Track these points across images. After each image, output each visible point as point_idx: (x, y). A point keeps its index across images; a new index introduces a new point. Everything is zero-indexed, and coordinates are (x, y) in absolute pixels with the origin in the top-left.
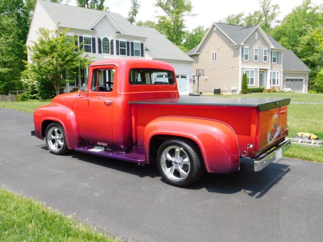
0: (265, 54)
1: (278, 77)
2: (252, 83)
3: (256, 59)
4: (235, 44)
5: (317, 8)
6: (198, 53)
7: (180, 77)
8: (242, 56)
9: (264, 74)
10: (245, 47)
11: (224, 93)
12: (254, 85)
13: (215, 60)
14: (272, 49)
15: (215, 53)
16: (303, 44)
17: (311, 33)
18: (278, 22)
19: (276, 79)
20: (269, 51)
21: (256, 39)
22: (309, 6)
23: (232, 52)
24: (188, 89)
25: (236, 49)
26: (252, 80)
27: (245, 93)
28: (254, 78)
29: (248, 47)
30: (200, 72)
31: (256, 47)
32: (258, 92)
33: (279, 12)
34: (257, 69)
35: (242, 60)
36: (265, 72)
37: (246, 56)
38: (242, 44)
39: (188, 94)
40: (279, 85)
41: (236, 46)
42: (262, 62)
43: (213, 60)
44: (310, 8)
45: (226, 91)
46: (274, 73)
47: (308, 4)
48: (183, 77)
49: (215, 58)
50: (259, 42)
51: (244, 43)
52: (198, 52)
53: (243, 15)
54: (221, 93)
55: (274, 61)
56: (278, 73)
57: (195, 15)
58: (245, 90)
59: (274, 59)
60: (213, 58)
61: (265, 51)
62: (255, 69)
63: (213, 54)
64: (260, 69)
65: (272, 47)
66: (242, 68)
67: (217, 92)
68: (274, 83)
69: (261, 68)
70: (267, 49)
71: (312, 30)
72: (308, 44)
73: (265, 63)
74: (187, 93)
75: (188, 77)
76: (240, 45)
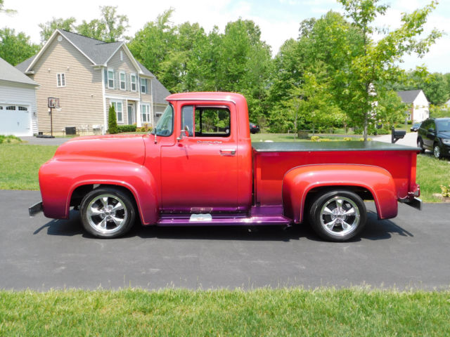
0: (133, 81)
1: (148, 112)
2: (120, 119)
3: (123, 87)
4: (95, 64)
5: (175, 28)
6: (33, 72)
7: (17, 108)
8: (106, 82)
9: (133, 107)
10: (109, 70)
11: (81, 133)
12: (123, 122)
13: (64, 84)
14: (140, 75)
15: (63, 75)
16: (163, 71)
17: (173, 59)
18: (127, 38)
19: (147, 114)
20: (137, 77)
21: (122, 59)
22: (165, 24)
23: (90, 76)
24: (31, 127)
25: (96, 71)
26: (120, 114)
27: (115, 133)
28: (122, 112)
29: (112, 70)
30: (53, 102)
31: (122, 70)
32: (129, 131)
33: (128, 26)
34: (125, 100)
35: (106, 88)
36: (134, 105)
37: (111, 82)
38: (106, 65)
39: (32, 135)
40: (150, 122)
41: (97, 67)
42: (130, 91)
43: (59, 85)
44: (168, 27)
45: (83, 131)
46: (144, 106)
47: (165, 22)
48: (21, 108)
49: (63, 81)
50: (125, 64)
51: (108, 63)
52: (31, 70)
53: (75, 21)
54: (77, 133)
55: (143, 91)
56: (148, 106)
57: (12, 10)
58: (114, 129)
59: (143, 87)
60: (59, 82)
61: (133, 77)
62: (123, 100)
63: (59, 75)
64: (128, 101)
65: (141, 72)
66: (107, 99)
67: (71, 131)
68: (145, 120)
69: (129, 99)
70: (134, 75)
71: (173, 54)
72: (170, 72)
73: (134, 93)
74: (30, 134)
75: (29, 109)
76: (102, 66)
